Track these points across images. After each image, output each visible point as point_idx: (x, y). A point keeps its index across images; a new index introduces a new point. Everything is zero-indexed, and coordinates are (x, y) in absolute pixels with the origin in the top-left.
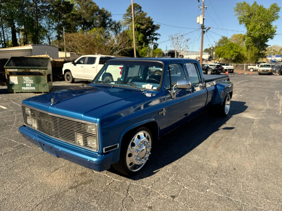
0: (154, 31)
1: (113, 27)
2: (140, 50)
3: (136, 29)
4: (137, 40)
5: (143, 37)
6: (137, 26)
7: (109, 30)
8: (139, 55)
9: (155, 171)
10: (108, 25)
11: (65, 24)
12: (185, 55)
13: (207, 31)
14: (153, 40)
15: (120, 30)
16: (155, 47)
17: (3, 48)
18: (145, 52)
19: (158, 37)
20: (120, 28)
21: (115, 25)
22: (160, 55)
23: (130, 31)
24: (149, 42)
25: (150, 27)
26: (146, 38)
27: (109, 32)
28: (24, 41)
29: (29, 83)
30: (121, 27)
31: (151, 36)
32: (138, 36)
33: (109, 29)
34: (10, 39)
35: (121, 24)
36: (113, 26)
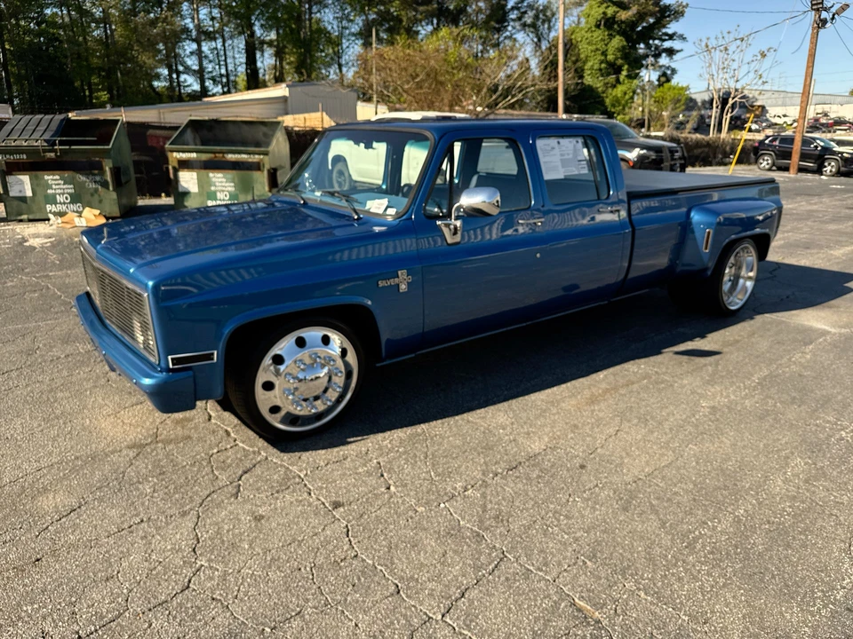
0: (664, 27)
1: (528, 19)
2: (610, 90)
3: (600, 21)
4: (603, 58)
5: (623, 47)
6: (604, 13)
7: (514, 31)
8: (606, 108)
9: (352, 439)
10: (513, 16)
11: (385, 17)
12: (770, 106)
13: (833, 18)
14: (657, 56)
15: (550, 28)
16: (663, 79)
17: (224, 93)
18: (627, 97)
19: (675, 44)
20: (550, 21)
21: (534, 12)
22: (678, 105)
23: (582, 29)
24: (644, 62)
25: (652, 14)
26: (636, 49)
27: (514, 36)
28: (275, 73)
29: (223, 191)
30: (554, 20)
31: (651, 42)
32: (606, 45)
33: (514, 28)
34: (242, 69)
35: (555, 10)
36: (529, 17)
